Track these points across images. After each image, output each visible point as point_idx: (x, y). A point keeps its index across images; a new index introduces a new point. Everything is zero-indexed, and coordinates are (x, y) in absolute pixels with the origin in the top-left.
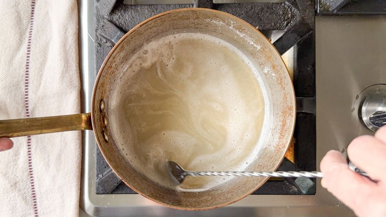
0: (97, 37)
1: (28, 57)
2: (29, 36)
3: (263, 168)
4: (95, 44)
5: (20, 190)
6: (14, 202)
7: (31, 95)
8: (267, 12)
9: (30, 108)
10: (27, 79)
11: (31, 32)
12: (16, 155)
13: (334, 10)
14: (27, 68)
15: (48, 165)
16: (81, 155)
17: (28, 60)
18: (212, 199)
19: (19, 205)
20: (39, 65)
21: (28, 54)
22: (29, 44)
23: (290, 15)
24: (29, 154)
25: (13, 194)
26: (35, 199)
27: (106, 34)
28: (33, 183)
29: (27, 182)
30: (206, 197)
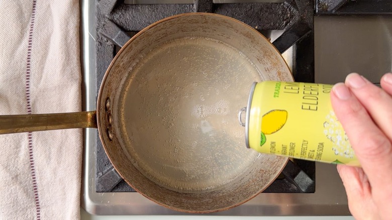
0: (98, 36)
1: (29, 50)
2: (30, 29)
3: (265, 173)
4: (96, 43)
5: (21, 183)
6: (16, 195)
7: (32, 88)
8: (266, 11)
9: (31, 101)
10: (28, 71)
11: (33, 25)
12: (17, 148)
13: (333, 10)
14: (28, 61)
15: (49, 158)
16: (82, 147)
17: (29, 53)
18: (213, 202)
19: (20, 198)
20: (40, 58)
21: (29, 47)
22: (31, 37)
23: (289, 15)
24: (31, 147)
25: (14, 187)
26: (36, 192)
27: (107, 33)
28: (34, 175)
29: (28, 175)
30: (207, 200)
